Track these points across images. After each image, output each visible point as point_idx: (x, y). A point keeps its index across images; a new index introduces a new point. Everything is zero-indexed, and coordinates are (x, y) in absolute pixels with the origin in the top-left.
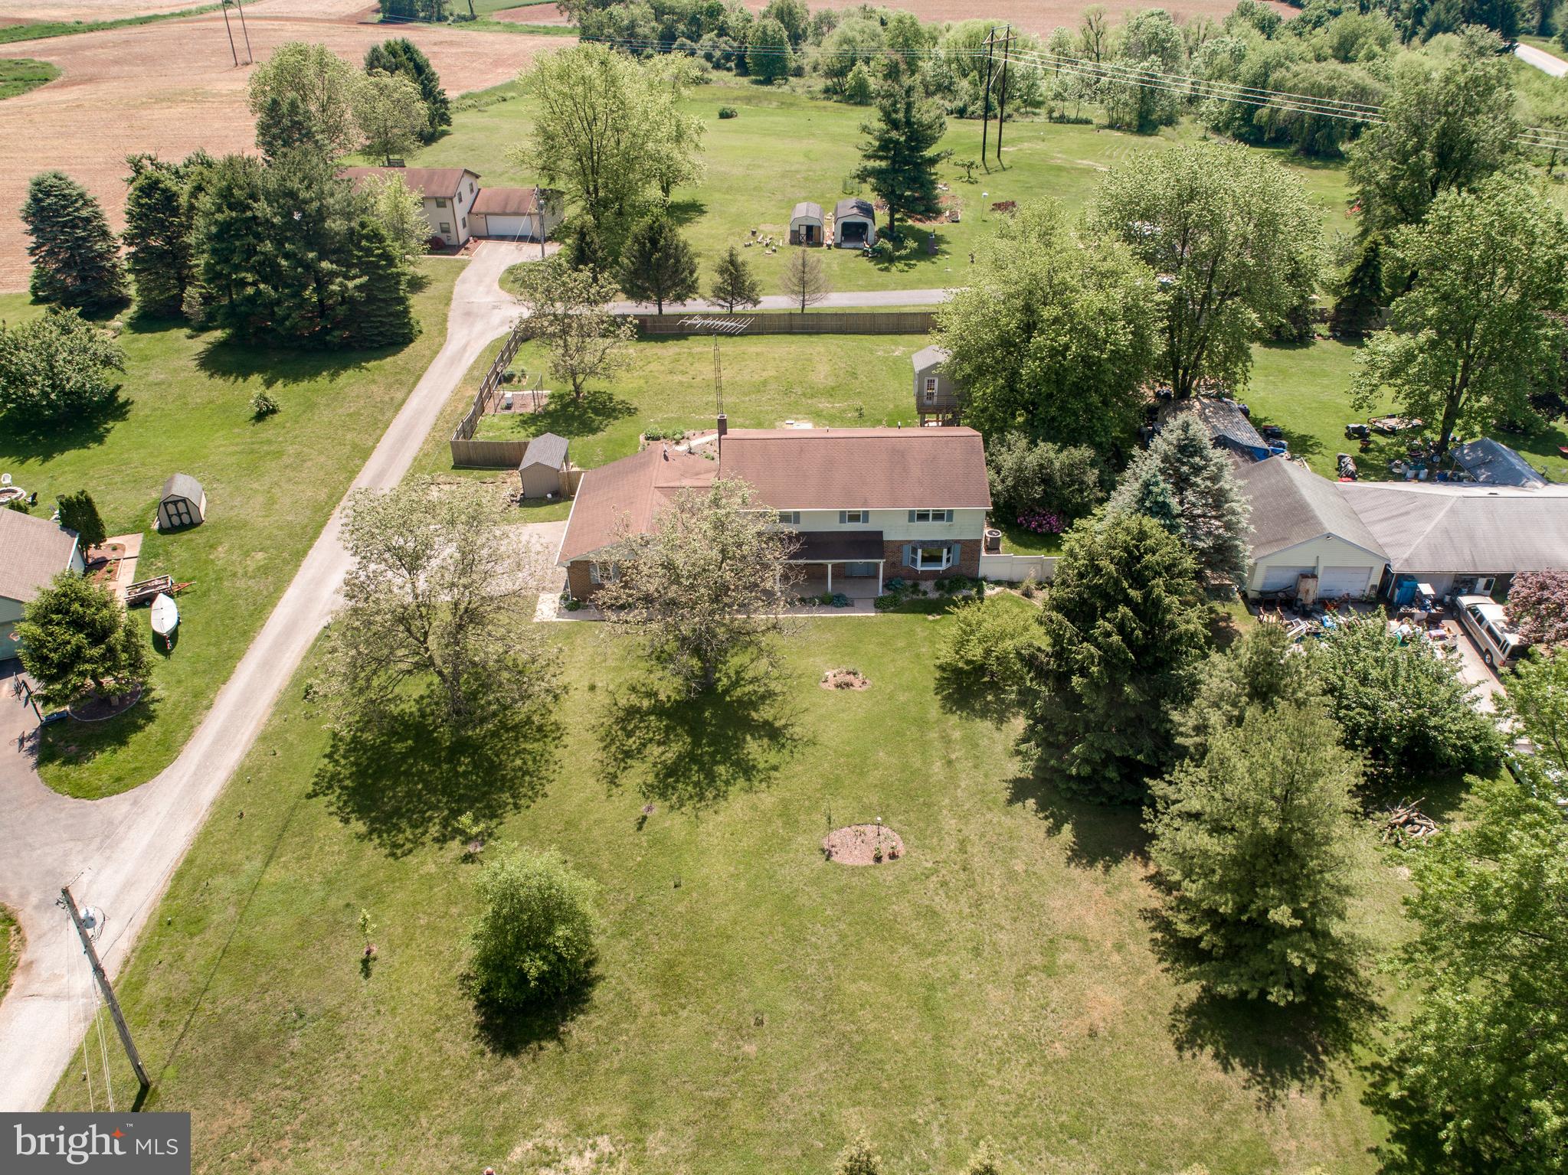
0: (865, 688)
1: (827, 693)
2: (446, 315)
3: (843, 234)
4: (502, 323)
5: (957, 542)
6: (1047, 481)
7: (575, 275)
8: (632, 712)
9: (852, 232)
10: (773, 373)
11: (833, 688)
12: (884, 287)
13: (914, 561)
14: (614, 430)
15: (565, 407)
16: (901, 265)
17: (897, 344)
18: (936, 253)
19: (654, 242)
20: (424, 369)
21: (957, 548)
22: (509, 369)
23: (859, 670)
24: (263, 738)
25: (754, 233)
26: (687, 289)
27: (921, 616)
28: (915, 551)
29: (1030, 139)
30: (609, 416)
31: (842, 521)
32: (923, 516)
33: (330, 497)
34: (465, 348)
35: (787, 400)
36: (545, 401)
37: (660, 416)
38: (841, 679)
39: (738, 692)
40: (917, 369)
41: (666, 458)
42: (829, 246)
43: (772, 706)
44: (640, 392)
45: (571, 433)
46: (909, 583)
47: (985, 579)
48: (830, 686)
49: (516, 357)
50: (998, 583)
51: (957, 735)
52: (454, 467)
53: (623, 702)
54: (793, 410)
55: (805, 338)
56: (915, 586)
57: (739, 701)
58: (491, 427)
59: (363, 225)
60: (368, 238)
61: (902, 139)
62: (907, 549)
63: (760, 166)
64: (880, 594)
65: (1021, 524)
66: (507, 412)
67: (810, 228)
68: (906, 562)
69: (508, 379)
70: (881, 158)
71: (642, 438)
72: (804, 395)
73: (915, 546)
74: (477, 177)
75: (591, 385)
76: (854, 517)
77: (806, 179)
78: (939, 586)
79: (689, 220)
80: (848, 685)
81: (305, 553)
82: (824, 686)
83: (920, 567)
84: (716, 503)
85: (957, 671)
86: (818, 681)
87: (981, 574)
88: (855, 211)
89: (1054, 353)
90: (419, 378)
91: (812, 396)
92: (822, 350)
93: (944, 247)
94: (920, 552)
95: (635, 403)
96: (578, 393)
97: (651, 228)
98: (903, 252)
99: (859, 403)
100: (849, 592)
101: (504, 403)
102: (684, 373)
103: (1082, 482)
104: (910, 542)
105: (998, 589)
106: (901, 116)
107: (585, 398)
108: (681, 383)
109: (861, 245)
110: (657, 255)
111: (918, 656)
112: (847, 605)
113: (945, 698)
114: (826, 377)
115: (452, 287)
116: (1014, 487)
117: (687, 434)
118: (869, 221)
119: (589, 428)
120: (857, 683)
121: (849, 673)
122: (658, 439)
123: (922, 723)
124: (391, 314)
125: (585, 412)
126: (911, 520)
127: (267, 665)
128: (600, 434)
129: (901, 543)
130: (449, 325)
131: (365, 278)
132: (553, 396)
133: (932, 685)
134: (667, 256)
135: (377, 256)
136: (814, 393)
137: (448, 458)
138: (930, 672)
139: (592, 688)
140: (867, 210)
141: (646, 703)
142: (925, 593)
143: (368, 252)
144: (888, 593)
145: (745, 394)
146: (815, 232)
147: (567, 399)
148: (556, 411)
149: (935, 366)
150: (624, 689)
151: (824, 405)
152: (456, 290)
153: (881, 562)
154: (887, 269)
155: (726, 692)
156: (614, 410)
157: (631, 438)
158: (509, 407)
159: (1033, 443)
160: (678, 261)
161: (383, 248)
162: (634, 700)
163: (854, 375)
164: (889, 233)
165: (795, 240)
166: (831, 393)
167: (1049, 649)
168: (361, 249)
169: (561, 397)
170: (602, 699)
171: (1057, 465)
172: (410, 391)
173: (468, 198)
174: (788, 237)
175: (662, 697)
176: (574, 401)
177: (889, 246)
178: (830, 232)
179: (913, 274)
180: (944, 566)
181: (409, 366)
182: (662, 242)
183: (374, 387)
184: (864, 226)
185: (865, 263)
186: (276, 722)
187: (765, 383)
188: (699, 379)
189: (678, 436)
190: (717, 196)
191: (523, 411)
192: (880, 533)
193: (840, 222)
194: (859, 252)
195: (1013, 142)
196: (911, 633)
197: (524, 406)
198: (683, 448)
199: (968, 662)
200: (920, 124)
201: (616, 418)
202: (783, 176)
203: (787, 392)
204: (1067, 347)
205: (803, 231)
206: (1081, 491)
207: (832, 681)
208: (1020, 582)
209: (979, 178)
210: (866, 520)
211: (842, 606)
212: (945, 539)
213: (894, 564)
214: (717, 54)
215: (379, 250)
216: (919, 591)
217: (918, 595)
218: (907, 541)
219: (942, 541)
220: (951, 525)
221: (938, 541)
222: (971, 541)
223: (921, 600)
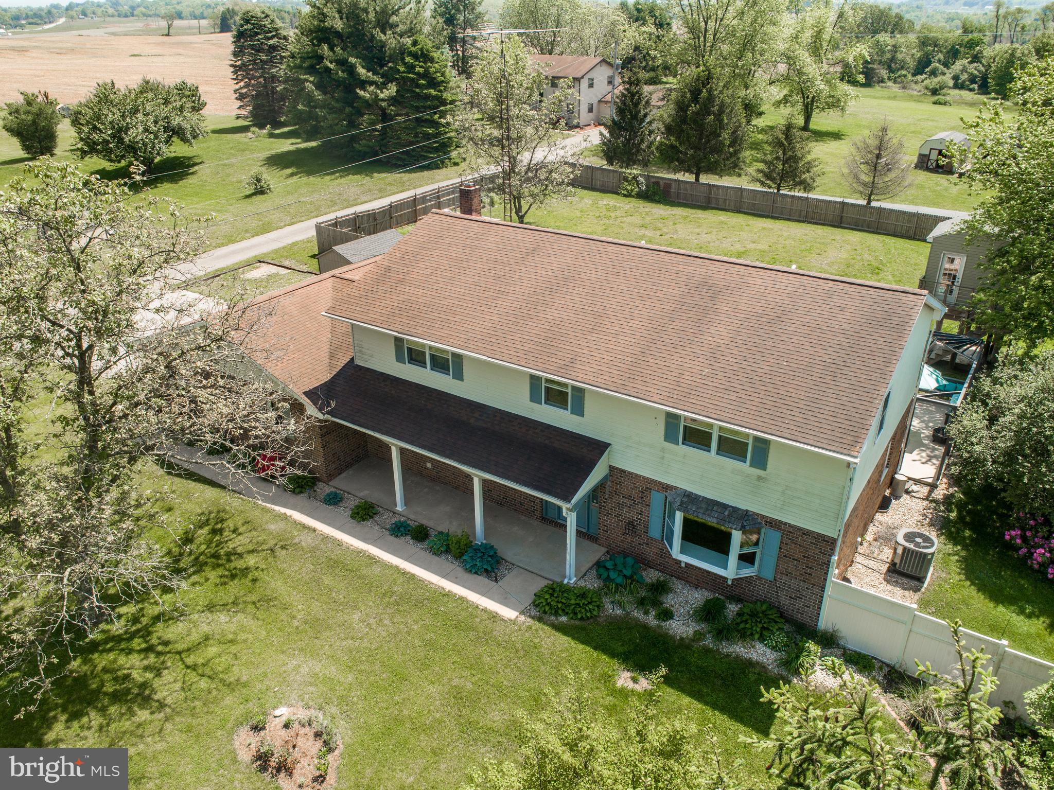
1: (224, 762)
5: (773, 524)
11: (248, 756)
13: (669, 533)
21: (771, 538)
27: (603, 665)
28: (672, 516)
32: (697, 438)
42: (961, 175)
46: (652, 576)
47: (829, 641)
56: (660, 588)
59: (414, 43)
60: (415, 56)
62: (658, 503)
65: (1011, 544)
67: (942, 154)
68: (651, 528)
73: (673, 500)
76: (557, 396)
78: (710, 612)
80: (284, 767)
82: (242, 738)
83: (676, 552)
86: (245, 719)
87: (829, 618)
94: (679, 515)
104: (666, 488)
112: (487, 573)
120: (308, 767)
126: (670, 436)
129: (648, 485)
135: (418, 74)
143: (411, 68)
144: (590, 578)
161: (427, 70)
168: (405, 64)
173: (603, 87)
174: (915, 159)
180: (730, 569)
182: (704, 94)
183: (356, 189)
192: (604, 447)
208: (918, 683)
210: (578, 409)
211: (476, 573)
212: (743, 506)
213: (631, 526)
214: (965, 77)
215: (421, 70)
216: (656, 603)
217: (646, 613)
218: (660, 483)
219: (735, 510)
220: (760, 478)
221: (725, 506)
222: (807, 533)
223: (646, 627)
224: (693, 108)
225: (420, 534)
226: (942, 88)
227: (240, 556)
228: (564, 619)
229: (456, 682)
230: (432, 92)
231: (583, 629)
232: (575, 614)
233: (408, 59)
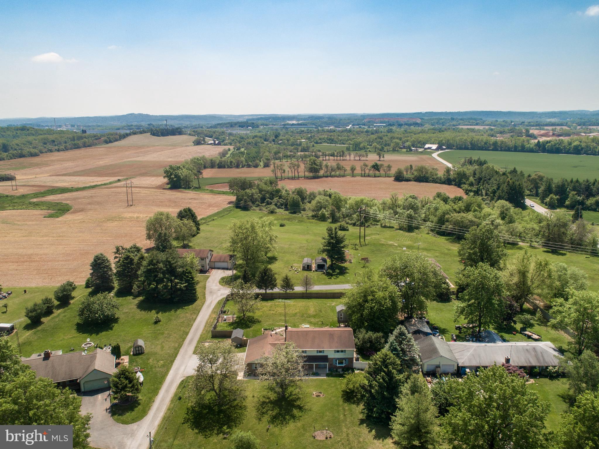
0: (323, 396)
1: (314, 398)
2: (205, 293)
3: (318, 267)
4: (221, 295)
5: (347, 358)
6: (371, 342)
7: (246, 285)
8: (264, 403)
9: (320, 267)
10: (298, 311)
12: (329, 284)
13: (336, 363)
14: (255, 327)
15: (241, 320)
16: (335, 277)
17: (333, 301)
18: (345, 273)
19: (265, 273)
20: (200, 309)
21: (347, 360)
22: (225, 309)
23: (322, 392)
24: (169, 409)
25: (292, 267)
26: (274, 286)
27: (338, 378)
28: (336, 361)
29: (374, 234)
30: (253, 323)
31: (317, 353)
32: (338, 351)
33: (179, 346)
34: (211, 303)
35: (302, 319)
36: (235, 319)
37: (267, 323)
38: (317, 394)
39: (291, 398)
40: (337, 311)
41: (271, 336)
42: (314, 271)
43: (300, 401)
44: (261, 316)
45: (243, 328)
46: (335, 369)
47: (355, 368)
48: (315, 396)
49: (226, 306)
50: (358, 369)
51: (347, 408)
52: (212, 338)
53: (261, 400)
54: (304, 321)
55: (307, 300)
56: (337, 370)
57: (291, 400)
58: (221, 326)
59: (187, 270)
60: (188, 273)
61: (334, 242)
62: (334, 360)
63: (293, 245)
64: (328, 372)
65: (365, 354)
66: (225, 322)
67: (308, 266)
68: (334, 364)
69: (225, 312)
70: (328, 246)
71: (262, 329)
72: (307, 317)
73: (336, 359)
74: (212, 251)
75: (248, 314)
76: (320, 352)
77: (307, 249)
78: (343, 370)
79: (273, 262)
80: (319, 396)
81: (174, 361)
82: (313, 396)
83: (338, 365)
84: (286, 348)
85: (347, 392)
86: (311, 395)
87: (354, 367)
88: (321, 261)
89: (371, 308)
90: (199, 311)
91: (309, 318)
92: (312, 304)
93: (347, 271)
94: (338, 361)
95: (260, 319)
96: (244, 316)
97: (264, 270)
98: (335, 273)
99: (322, 319)
100: (319, 372)
101: (224, 319)
102: (273, 311)
103: (380, 342)
105: (358, 371)
106: (334, 235)
107: (246, 318)
108: (273, 313)
109: (323, 270)
110: (266, 277)
111: (337, 388)
112: (319, 375)
113: (344, 399)
114: (313, 312)
115: (206, 284)
116: (363, 344)
117: (275, 328)
118: (325, 264)
119: (248, 327)
120: (321, 395)
121: (319, 393)
122: (267, 330)
123: (338, 405)
124: (191, 293)
125: (247, 322)
126: (335, 352)
127: (167, 391)
128: (251, 329)
129: (333, 359)
130: (206, 296)
131: (187, 284)
132: (237, 317)
133: (341, 396)
134: (269, 277)
135: (190, 278)
136: (310, 316)
137: (210, 335)
138: (340, 392)
139: (253, 397)
140: (324, 260)
141: (267, 400)
142: (339, 372)
143: (188, 277)
144: (330, 372)
145: (290, 317)
146: (309, 267)
147: (241, 318)
148: (238, 321)
149: (342, 310)
150: (261, 397)
151: (312, 320)
152: (207, 285)
153: (328, 364)
154: (330, 278)
155: (288, 397)
156: (254, 321)
157: (260, 329)
158: (225, 320)
159: (367, 332)
160: (272, 278)
162: (264, 399)
163: (321, 311)
164: (331, 267)
165: (304, 269)
166: (314, 316)
167: (367, 384)
168: (185, 276)
169: (239, 317)
170: (256, 399)
171: (373, 338)
172: (197, 316)
173: (210, 257)
174: (302, 268)
175: (272, 399)
176: (243, 319)
177: (331, 272)
178: (314, 267)
179: (338, 280)
180: (344, 365)
181: (196, 308)
182: (267, 274)
183: (187, 314)
184: (324, 265)
185: (324, 276)
186: (172, 405)
187: (296, 314)
188: (278, 312)
189: (273, 329)
190: (281, 254)
191: (229, 321)
192: (327, 356)
193: (317, 264)
194: (322, 273)
195: (369, 235)
196: (335, 382)
197: (229, 320)
198: (274, 332)
199: (350, 389)
200: (339, 237)
201: (255, 324)
202: (300, 248)
203: (302, 316)
204: (374, 306)
205: (306, 266)
206: (380, 345)
207: (315, 395)
208: (364, 369)
209: (359, 248)
210: (323, 352)
213: (332, 365)
214: (279, 204)
219: (343, 358)
220: (345, 354)
222: (351, 358)
228: (330, 376)
229: (327, 384)
230: (193, 281)
231: (333, 376)
233: (187, 274)
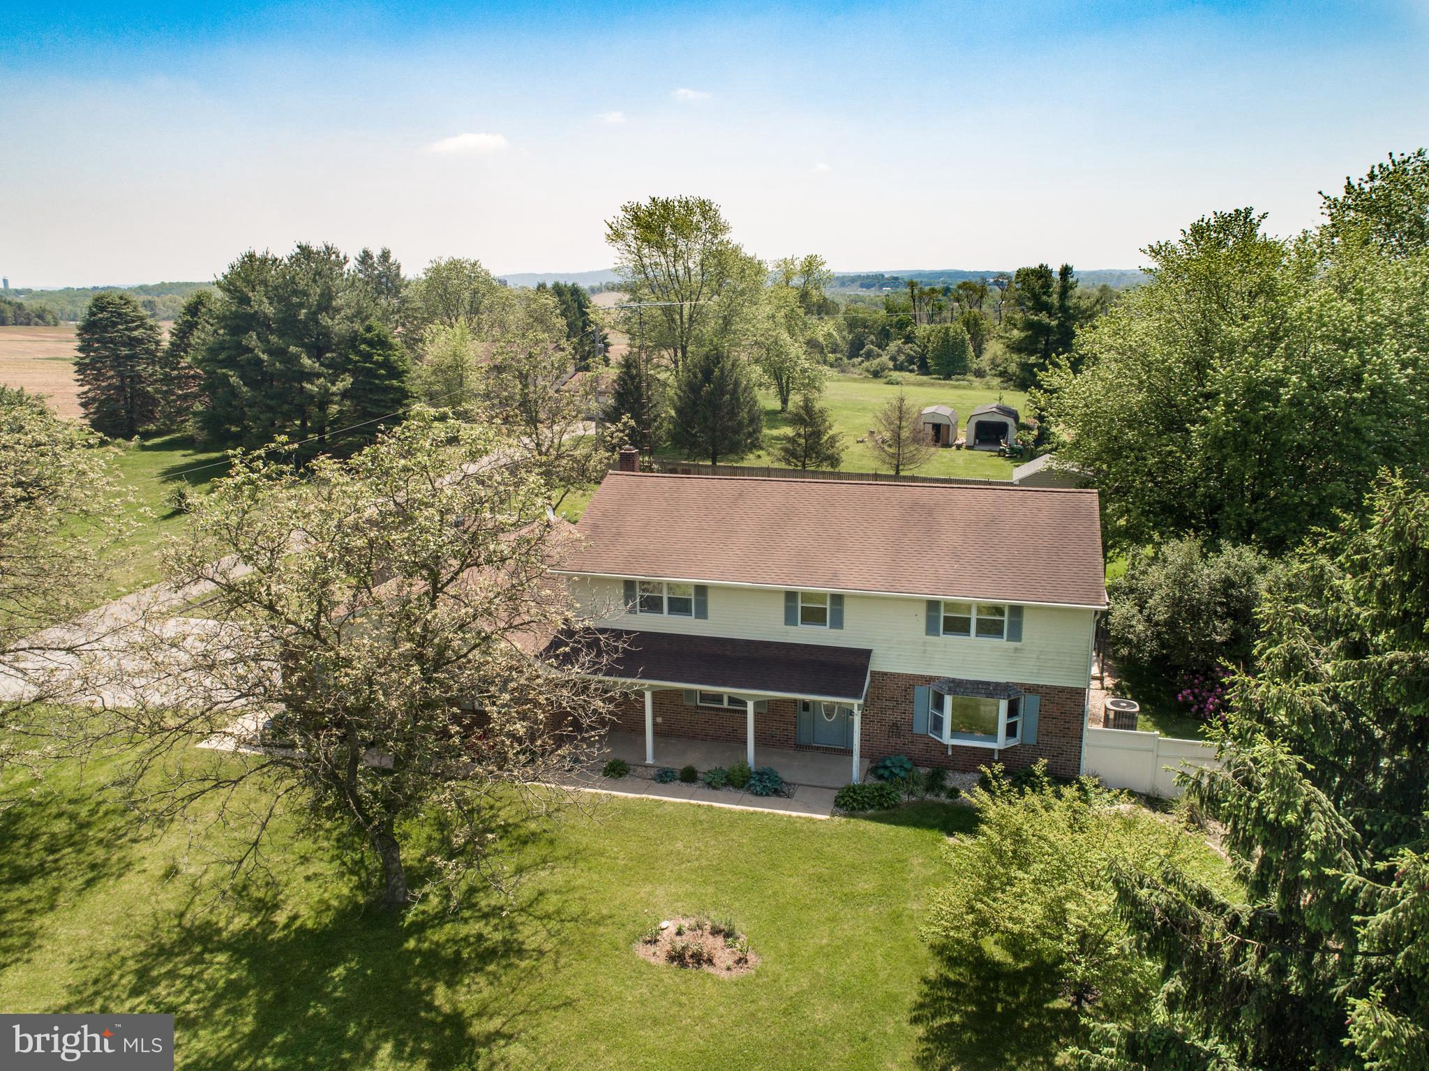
0: (738, 973)
1: (641, 970)
5: (1032, 689)
8: (196, 938)
9: (988, 433)
11: (660, 961)
13: (937, 723)
21: (1029, 705)
23: (740, 927)
25: (872, 433)
27: (929, 835)
28: (939, 705)
31: (790, 620)
32: (957, 626)
38: (690, 941)
39: (438, 935)
42: (959, 447)
43: (494, 980)
46: (921, 767)
48: (657, 955)
50: (1124, 793)
53: (199, 913)
56: (934, 775)
57: (432, 954)
59: (369, 329)
60: (371, 343)
62: (923, 697)
64: (851, 782)
68: (921, 726)
73: (940, 688)
76: (813, 611)
80: (702, 958)
82: (642, 952)
83: (947, 738)
85: (980, 963)
86: (634, 938)
87: (1086, 769)
88: (994, 409)
94: (948, 701)
97: (707, 357)
100: (789, 768)
104: (929, 680)
105: (1124, 805)
106: (1055, 299)
109: (997, 446)
111: (896, 918)
112: (777, 792)
118: (1009, 420)
120: (724, 956)
121: (715, 932)
126: (931, 629)
129: (911, 682)
131: (350, 382)
135: (376, 363)
138: (915, 961)
139: (171, 873)
140: (1009, 413)
141: (238, 924)
142: (955, 794)
143: (367, 357)
144: (872, 781)
146: (943, 430)
150: (224, 888)
153: (856, 703)
155: (419, 928)
159: (1211, 546)
161: (387, 359)
162: (224, 912)
168: (359, 353)
170: (170, 898)
178: (962, 430)
180: (999, 741)
184: (1004, 427)
192: (866, 654)
193: (974, 420)
194: (994, 453)
196: (896, 866)
199: (1015, 944)
205: (929, 429)
207: (667, 943)
210: (837, 619)
211: (767, 795)
212: (1004, 681)
213: (895, 728)
214: (902, 358)
215: (380, 358)
216: (942, 788)
217: (937, 795)
218: (922, 677)
219: (997, 684)
220: (1016, 650)
221: (988, 683)
222: (1062, 690)
223: (943, 805)
224: (707, 388)
225: (689, 776)
226: (883, 370)
227: (516, 826)
228: (870, 812)
229: (811, 871)
230: (395, 382)
231: (893, 815)
232: (881, 805)
233: (363, 347)
